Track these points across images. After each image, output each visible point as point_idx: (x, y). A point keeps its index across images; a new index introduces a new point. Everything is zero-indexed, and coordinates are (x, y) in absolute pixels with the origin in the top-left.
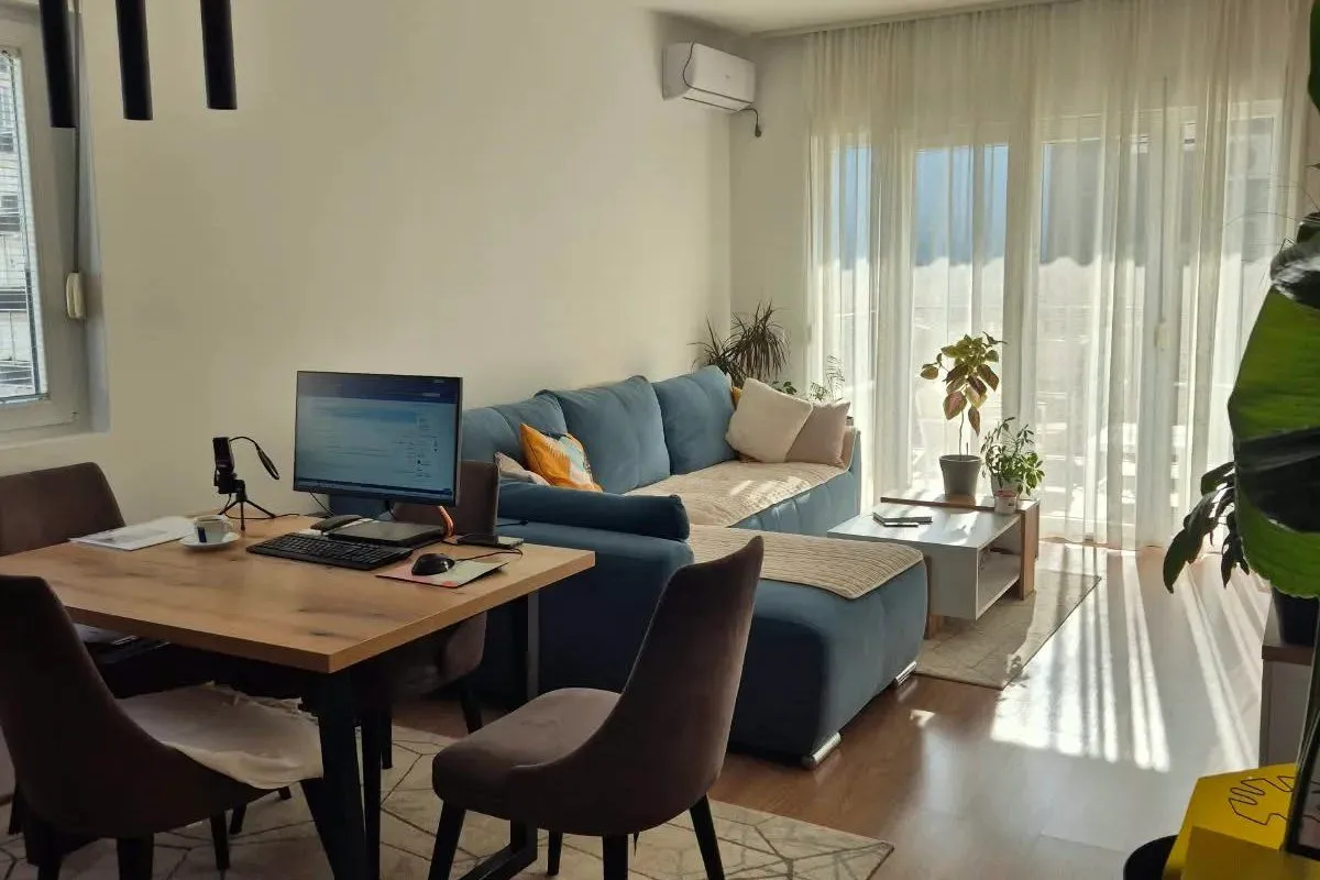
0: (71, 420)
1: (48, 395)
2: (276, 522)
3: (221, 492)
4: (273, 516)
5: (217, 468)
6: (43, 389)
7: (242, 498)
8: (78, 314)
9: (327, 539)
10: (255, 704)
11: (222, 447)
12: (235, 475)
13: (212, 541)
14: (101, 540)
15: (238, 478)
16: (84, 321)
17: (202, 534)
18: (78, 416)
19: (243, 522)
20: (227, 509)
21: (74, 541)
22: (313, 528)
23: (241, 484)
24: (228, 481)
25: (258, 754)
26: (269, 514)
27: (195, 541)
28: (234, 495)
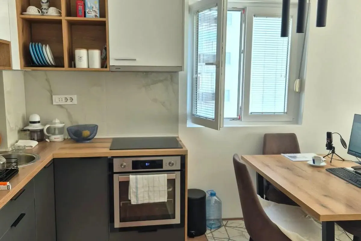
0: (292, 120)
1: (286, 113)
2: (344, 162)
3: (327, 149)
4: (344, 160)
5: (327, 142)
6: (286, 111)
7: (333, 152)
8: (297, 90)
9: (354, 173)
10: (312, 219)
11: (329, 135)
12: (332, 145)
13: (316, 164)
14: (288, 156)
15: (333, 146)
16: (300, 93)
17: (314, 161)
18: (294, 120)
19: (331, 159)
20: (328, 155)
21: (282, 154)
22: (352, 167)
23: (334, 148)
24: (330, 146)
25: (303, 236)
26: (342, 159)
27: (311, 163)
28: (331, 151)
